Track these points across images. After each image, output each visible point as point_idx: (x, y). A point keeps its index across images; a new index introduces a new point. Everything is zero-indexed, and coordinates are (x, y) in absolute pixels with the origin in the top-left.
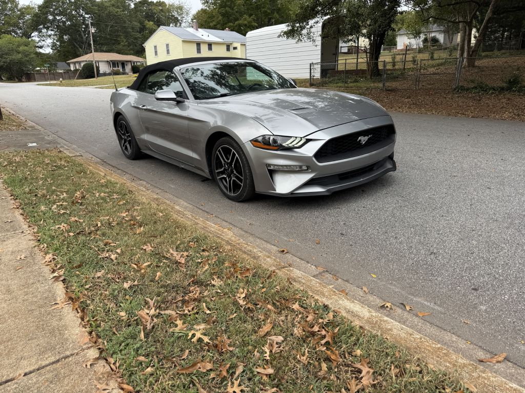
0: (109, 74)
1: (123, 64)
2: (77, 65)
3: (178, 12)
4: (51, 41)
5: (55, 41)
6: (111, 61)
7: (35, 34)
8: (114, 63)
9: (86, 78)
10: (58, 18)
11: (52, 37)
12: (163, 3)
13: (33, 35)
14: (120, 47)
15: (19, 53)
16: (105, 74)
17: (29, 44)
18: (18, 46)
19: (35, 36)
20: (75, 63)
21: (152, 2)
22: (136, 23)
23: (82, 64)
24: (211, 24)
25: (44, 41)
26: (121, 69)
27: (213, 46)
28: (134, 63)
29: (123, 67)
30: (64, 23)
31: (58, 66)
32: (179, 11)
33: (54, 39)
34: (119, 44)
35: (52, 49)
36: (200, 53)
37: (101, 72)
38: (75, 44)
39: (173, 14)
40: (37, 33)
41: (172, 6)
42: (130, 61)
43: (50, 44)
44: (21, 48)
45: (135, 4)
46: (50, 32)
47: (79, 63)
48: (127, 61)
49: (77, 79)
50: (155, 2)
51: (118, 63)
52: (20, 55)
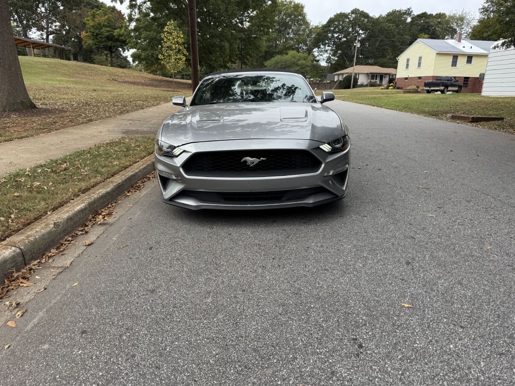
0: (366, 86)
1: (382, 76)
2: (340, 77)
3: (457, 23)
4: (328, 55)
5: (330, 56)
6: (370, 73)
7: (316, 50)
8: (373, 76)
9: (345, 88)
10: (336, 35)
11: (329, 52)
12: (444, 14)
13: (314, 50)
14: (385, 60)
15: (298, 66)
16: (362, 86)
17: (307, 58)
18: (299, 60)
19: (316, 52)
20: (339, 75)
21: (431, 15)
22: (407, 37)
23: (344, 76)
24: (485, 35)
25: (321, 55)
26: (378, 81)
27: (474, 59)
28: (393, 76)
29: (381, 79)
30: (340, 39)
31: (327, 77)
32: (459, 22)
33: (330, 54)
34: (386, 57)
35: (326, 62)
36: (456, 66)
37: (359, 83)
38: (345, 58)
39: (452, 25)
40: (317, 49)
41: (452, 17)
42: (389, 74)
43: (325, 58)
44: (300, 62)
45: (412, 18)
46: (327, 48)
47: (343, 74)
48: (386, 74)
49: (335, 89)
50: (434, 14)
51: (376, 76)
52: (298, 68)
